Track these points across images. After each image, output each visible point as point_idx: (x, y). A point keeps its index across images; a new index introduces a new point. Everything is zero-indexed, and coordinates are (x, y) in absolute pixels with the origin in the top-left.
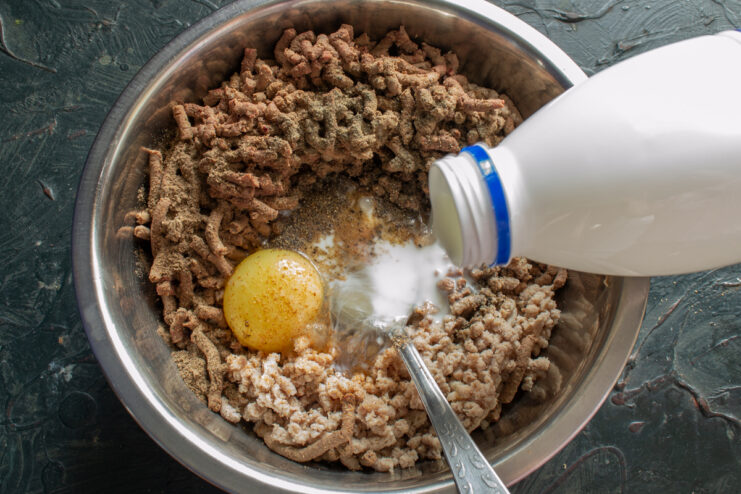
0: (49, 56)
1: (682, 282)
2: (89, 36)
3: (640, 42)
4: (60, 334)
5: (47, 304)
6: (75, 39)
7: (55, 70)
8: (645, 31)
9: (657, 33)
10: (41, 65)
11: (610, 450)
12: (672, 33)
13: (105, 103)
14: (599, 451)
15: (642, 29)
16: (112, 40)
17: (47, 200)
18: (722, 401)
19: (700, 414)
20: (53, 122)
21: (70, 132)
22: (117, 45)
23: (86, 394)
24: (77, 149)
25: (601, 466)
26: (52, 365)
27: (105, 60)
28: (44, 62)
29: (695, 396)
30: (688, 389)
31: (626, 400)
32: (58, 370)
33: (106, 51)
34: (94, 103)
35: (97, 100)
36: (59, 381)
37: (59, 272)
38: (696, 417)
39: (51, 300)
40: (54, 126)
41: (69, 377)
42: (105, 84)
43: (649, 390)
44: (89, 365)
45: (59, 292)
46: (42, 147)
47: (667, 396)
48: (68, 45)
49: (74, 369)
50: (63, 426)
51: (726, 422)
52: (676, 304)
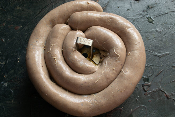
0: (4, 7)
1: (163, 65)
2: (14, 2)
3: (155, 6)
4: (4, 75)
5: (1, 68)
6: (11, 2)
7: (5, 10)
8: (156, 3)
9: (159, 4)
10: (2, 9)
11: (143, 106)
12: (163, 4)
13: (18, 18)
14: (140, 107)
15: (155, 3)
16: (20, 3)
17: (2, 42)
18: (173, 95)
19: (167, 98)
20: (5, 23)
21: (9, 25)
22: (21, 4)
23: (11, 90)
24: (10, 30)
25: (141, 110)
26: (2, 83)
27: (18, 8)
28: (2, 8)
29: (166, 94)
30: (164, 92)
31: (148, 94)
32: (4, 84)
33: (18, 6)
34: (15, 18)
35: (16, 18)
36: (4, 86)
37: (5, 60)
38: (166, 99)
39: (2, 67)
40: (5, 24)
41: (6, 85)
42: (18, 14)
43: (154, 92)
44: (12, 83)
45: (5, 65)
46: (1, 29)
47: (158, 93)
48: (9, 4)
49: (8, 84)
50: (4, 97)
51: (173, 100)
52: (161, 71)
